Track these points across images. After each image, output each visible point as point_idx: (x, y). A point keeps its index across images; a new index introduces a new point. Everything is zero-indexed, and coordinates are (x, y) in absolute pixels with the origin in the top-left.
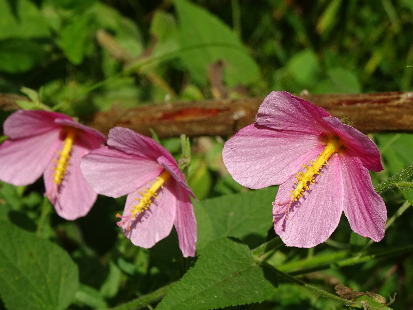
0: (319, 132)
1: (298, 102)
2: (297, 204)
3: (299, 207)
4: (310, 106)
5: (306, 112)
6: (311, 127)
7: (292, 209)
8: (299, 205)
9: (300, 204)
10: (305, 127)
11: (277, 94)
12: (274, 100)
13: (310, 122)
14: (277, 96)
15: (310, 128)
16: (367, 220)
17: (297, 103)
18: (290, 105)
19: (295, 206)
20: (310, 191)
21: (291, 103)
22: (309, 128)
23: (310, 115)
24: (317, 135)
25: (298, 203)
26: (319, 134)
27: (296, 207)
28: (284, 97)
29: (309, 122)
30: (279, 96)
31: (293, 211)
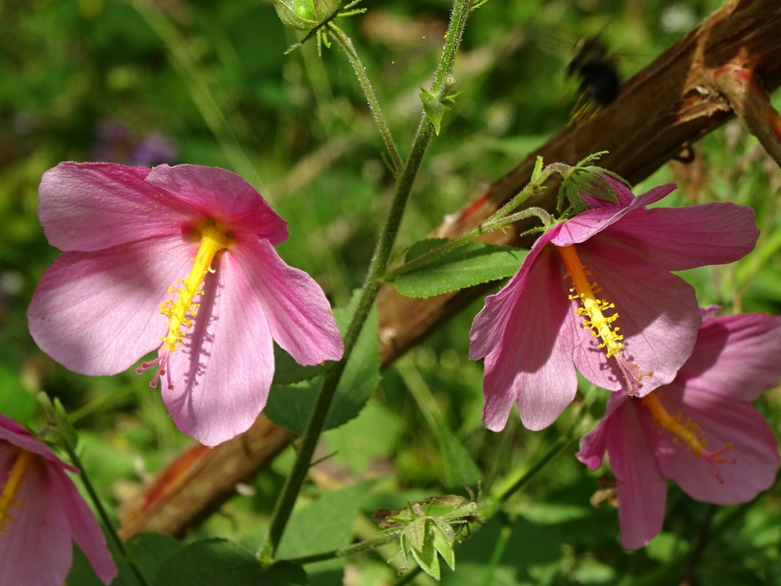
0: (176, 226)
1: (96, 173)
2: (199, 369)
3: (203, 373)
4: (121, 172)
5: (122, 188)
6: (157, 221)
7: (194, 382)
8: (202, 369)
9: (205, 367)
10: (146, 225)
11: (55, 175)
12: (56, 189)
13: (148, 210)
14: (57, 180)
15: (157, 224)
16: (313, 333)
17: (95, 176)
18: (89, 188)
19: (197, 375)
20: (211, 338)
21: (90, 183)
22: (154, 224)
23: (136, 194)
24: (178, 235)
25: (200, 367)
26: (179, 231)
27: (200, 375)
28: (69, 176)
29: (146, 211)
30: (61, 177)
31: (197, 384)
